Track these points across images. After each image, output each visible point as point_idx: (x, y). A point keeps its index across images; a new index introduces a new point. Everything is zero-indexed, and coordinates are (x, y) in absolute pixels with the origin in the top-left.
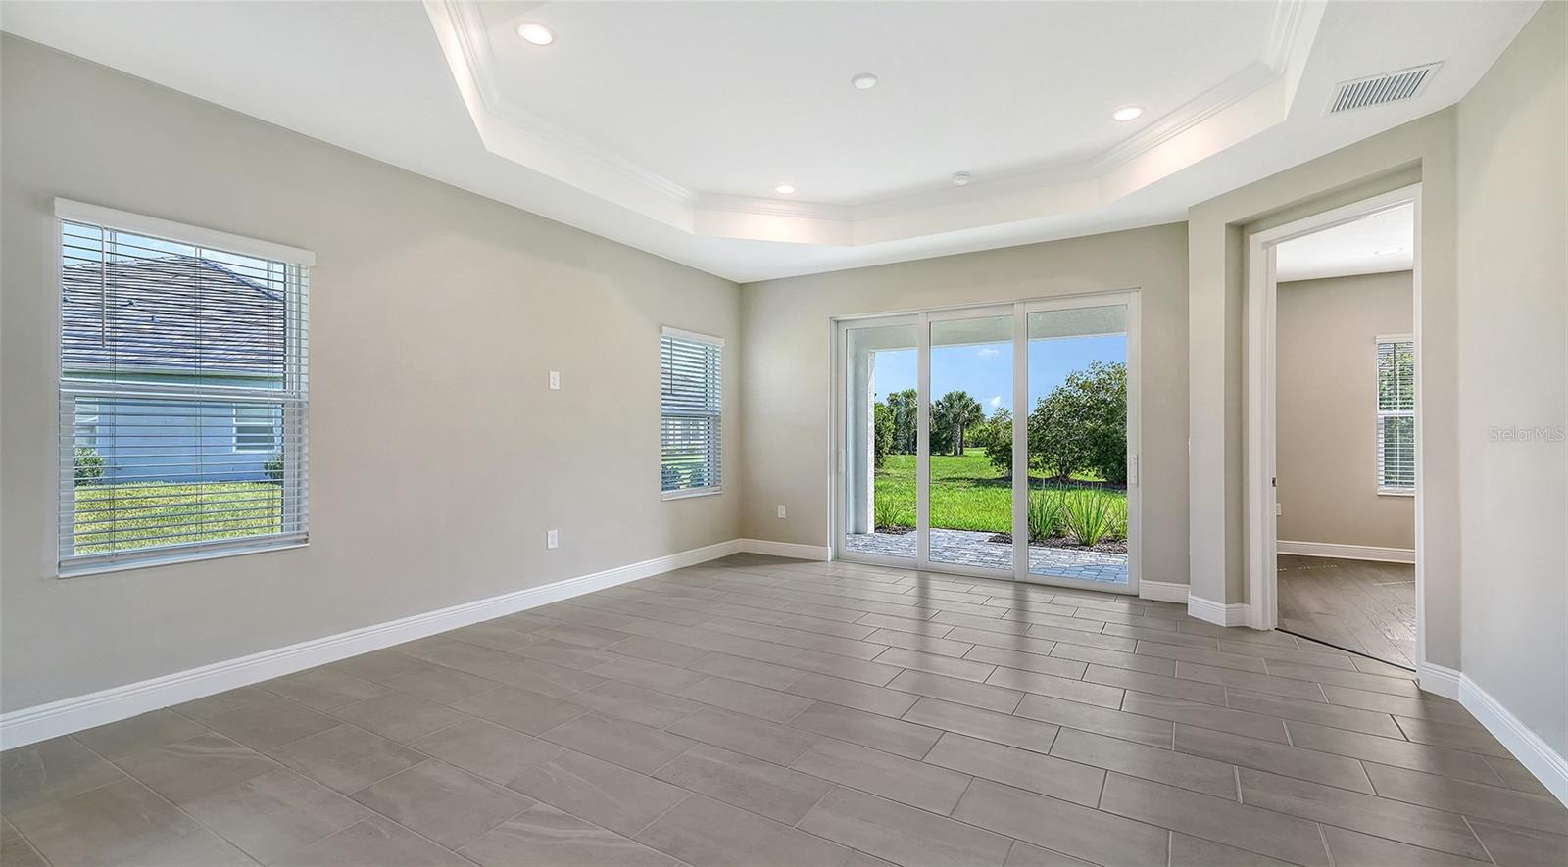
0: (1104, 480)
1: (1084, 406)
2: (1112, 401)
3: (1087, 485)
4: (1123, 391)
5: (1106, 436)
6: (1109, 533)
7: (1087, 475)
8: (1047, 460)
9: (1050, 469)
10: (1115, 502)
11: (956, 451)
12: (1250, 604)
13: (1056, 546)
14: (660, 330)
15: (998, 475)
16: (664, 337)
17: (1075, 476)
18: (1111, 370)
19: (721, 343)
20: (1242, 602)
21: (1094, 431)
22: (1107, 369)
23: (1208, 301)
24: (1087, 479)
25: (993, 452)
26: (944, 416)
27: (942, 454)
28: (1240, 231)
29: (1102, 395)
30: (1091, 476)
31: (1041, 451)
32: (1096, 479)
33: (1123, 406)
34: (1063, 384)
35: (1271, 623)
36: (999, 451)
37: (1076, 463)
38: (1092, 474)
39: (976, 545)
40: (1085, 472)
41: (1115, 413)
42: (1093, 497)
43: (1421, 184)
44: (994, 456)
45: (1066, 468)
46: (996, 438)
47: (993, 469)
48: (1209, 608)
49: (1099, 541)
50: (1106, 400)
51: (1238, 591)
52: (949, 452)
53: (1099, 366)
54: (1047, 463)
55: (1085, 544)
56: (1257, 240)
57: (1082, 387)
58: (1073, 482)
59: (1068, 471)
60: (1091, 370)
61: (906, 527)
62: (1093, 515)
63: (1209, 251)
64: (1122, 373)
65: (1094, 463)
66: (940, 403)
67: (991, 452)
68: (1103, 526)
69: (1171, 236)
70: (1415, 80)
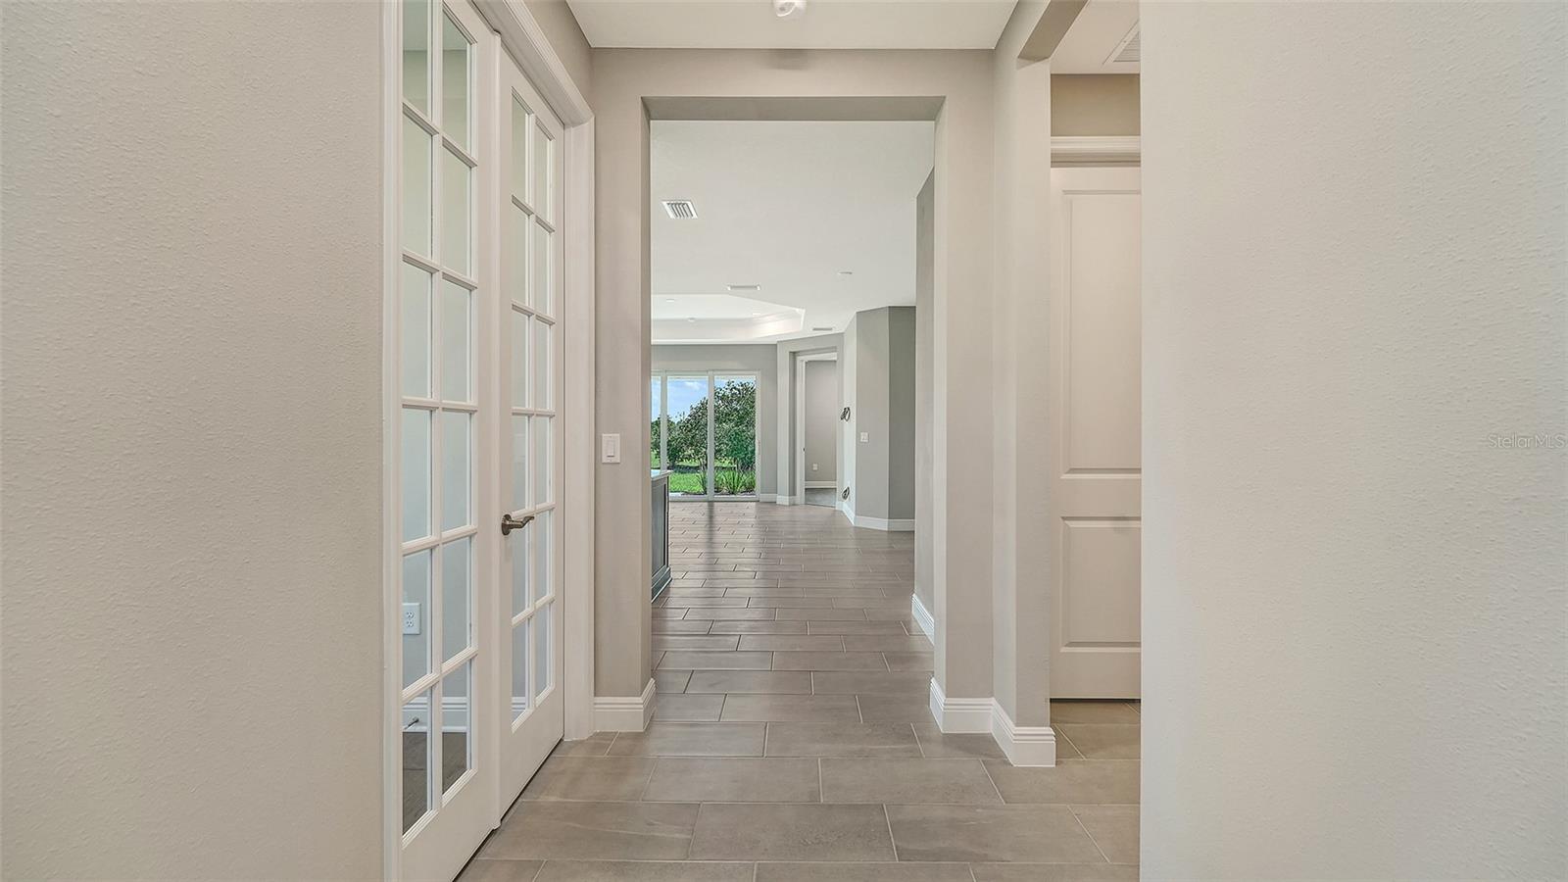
7: (724, 463)
12: (796, 496)
20: (793, 495)
28: (794, 354)
30: (727, 463)
35: (802, 502)
51: (793, 492)
56: (799, 358)
60: (739, 384)
63: (784, 360)
64: (755, 385)
69: (771, 349)
70: (830, 329)
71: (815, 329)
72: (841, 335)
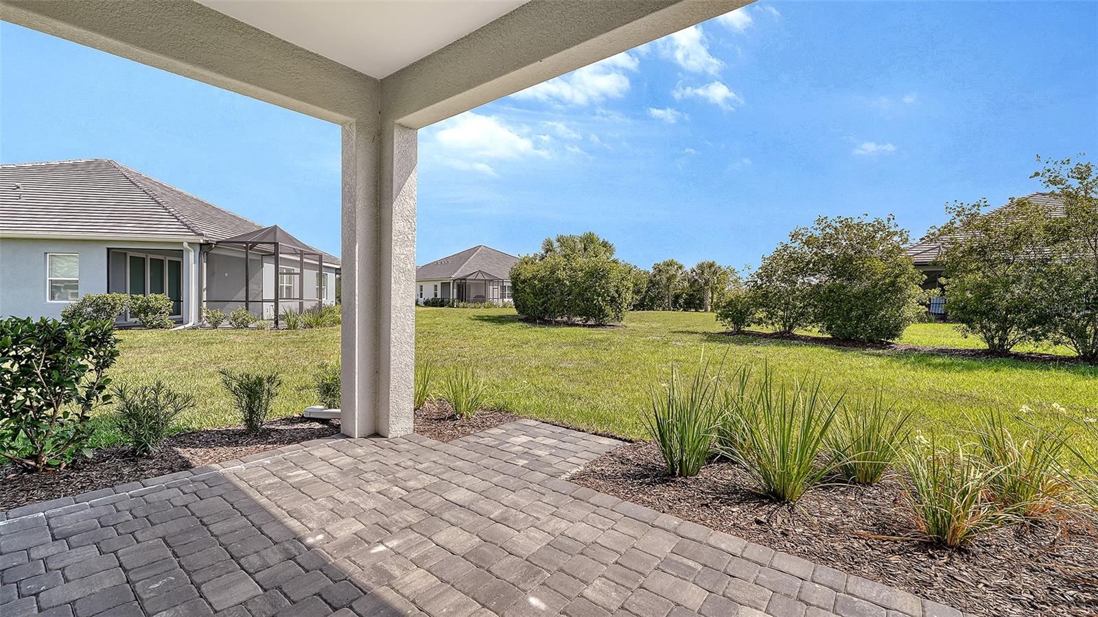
0: (829, 336)
1: (809, 262)
7: (812, 331)
8: (771, 315)
9: (773, 324)
15: (723, 329)
17: (798, 332)
18: (838, 225)
21: (818, 286)
22: (833, 224)
24: (811, 334)
26: (696, 281)
27: (695, 311)
29: (828, 251)
30: (815, 331)
31: (765, 307)
32: (820, 335)
34: (787, 240)
37: (800, 318)
40: (809, 328)
45: (789, 323)
50: (832, 255)
53: (825, 221)
54: (771, 319)
57: (808, 243)
58: (798, 338)
59: (791, 327)
60: (816, 226)
65: (817, 320)
66: (694, 271)
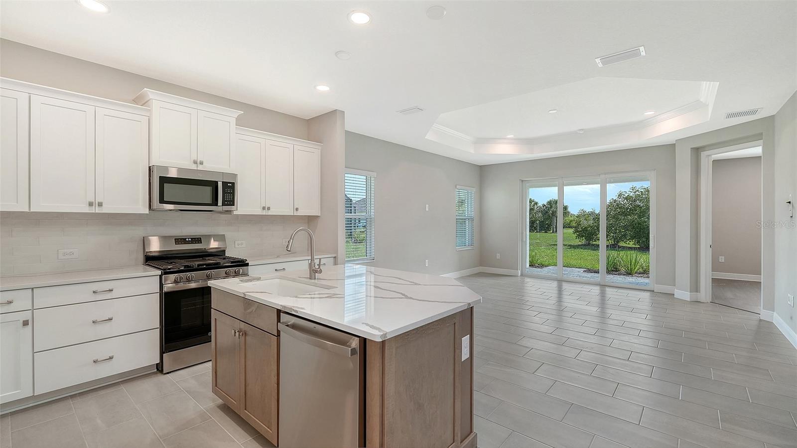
0: (639, 246)
1: (627, 208)
2: (643, 206)
3: (631, 249)
4: (648, 201)
5: (639, 224)
6: (641, 270)
7: (629, 244)
9: (608, 240)
10: (644, 257)
11: (553, 230)
12: (700, 292)
13: (615, 274)
14: (456, 187)
15: (580, 243)
16: (457, 189)
17: (622, 244)
18: (642, 190)
19: (474, 190)
20: (697, 292)
21: (633, 221)
22: (640, 190)
23: (684, 176)
24: (629, 246)
25: (578, 232)
26: (547, 212)
27: (546, 232)
28: (697, 152)
29: (638, 203)
30: (631, 244)
32: (634, 246)
33: (648, 208)
34: (616, 197)
35: (709, 299)
36: (581, 231)
37: (623, 238)
38: (631, 243)
39: (578, 273)
40: (628, 242)
41: (644, 212)
42: (633, 254)
43: (762, 140)
44: (578, 233)
45: (617, 240)
46: (579, 225)
47: (578, 240)
48: (683, 294)
49: (636, 273)
50: (639, 205)
51: (695, 287)
52: (550, 231)
53: (636, 188)
55: (629, 273)
56: (704, 154)
57: (626, 198)
58: (619, 247)
59: (618, 242)
60: (631, 190)
61: (542, 266)
62: (633, 261)
63: (684, 158)
64: (648, 191)
65: (632, 238)
66: (545, 206)
67: (576, 231)
68: (638, 267)
69: (669, 149)
70: (754, 112)
71: (730, 116)
72: (772, 118)
